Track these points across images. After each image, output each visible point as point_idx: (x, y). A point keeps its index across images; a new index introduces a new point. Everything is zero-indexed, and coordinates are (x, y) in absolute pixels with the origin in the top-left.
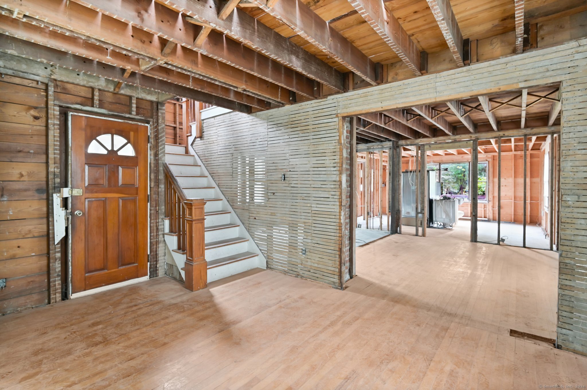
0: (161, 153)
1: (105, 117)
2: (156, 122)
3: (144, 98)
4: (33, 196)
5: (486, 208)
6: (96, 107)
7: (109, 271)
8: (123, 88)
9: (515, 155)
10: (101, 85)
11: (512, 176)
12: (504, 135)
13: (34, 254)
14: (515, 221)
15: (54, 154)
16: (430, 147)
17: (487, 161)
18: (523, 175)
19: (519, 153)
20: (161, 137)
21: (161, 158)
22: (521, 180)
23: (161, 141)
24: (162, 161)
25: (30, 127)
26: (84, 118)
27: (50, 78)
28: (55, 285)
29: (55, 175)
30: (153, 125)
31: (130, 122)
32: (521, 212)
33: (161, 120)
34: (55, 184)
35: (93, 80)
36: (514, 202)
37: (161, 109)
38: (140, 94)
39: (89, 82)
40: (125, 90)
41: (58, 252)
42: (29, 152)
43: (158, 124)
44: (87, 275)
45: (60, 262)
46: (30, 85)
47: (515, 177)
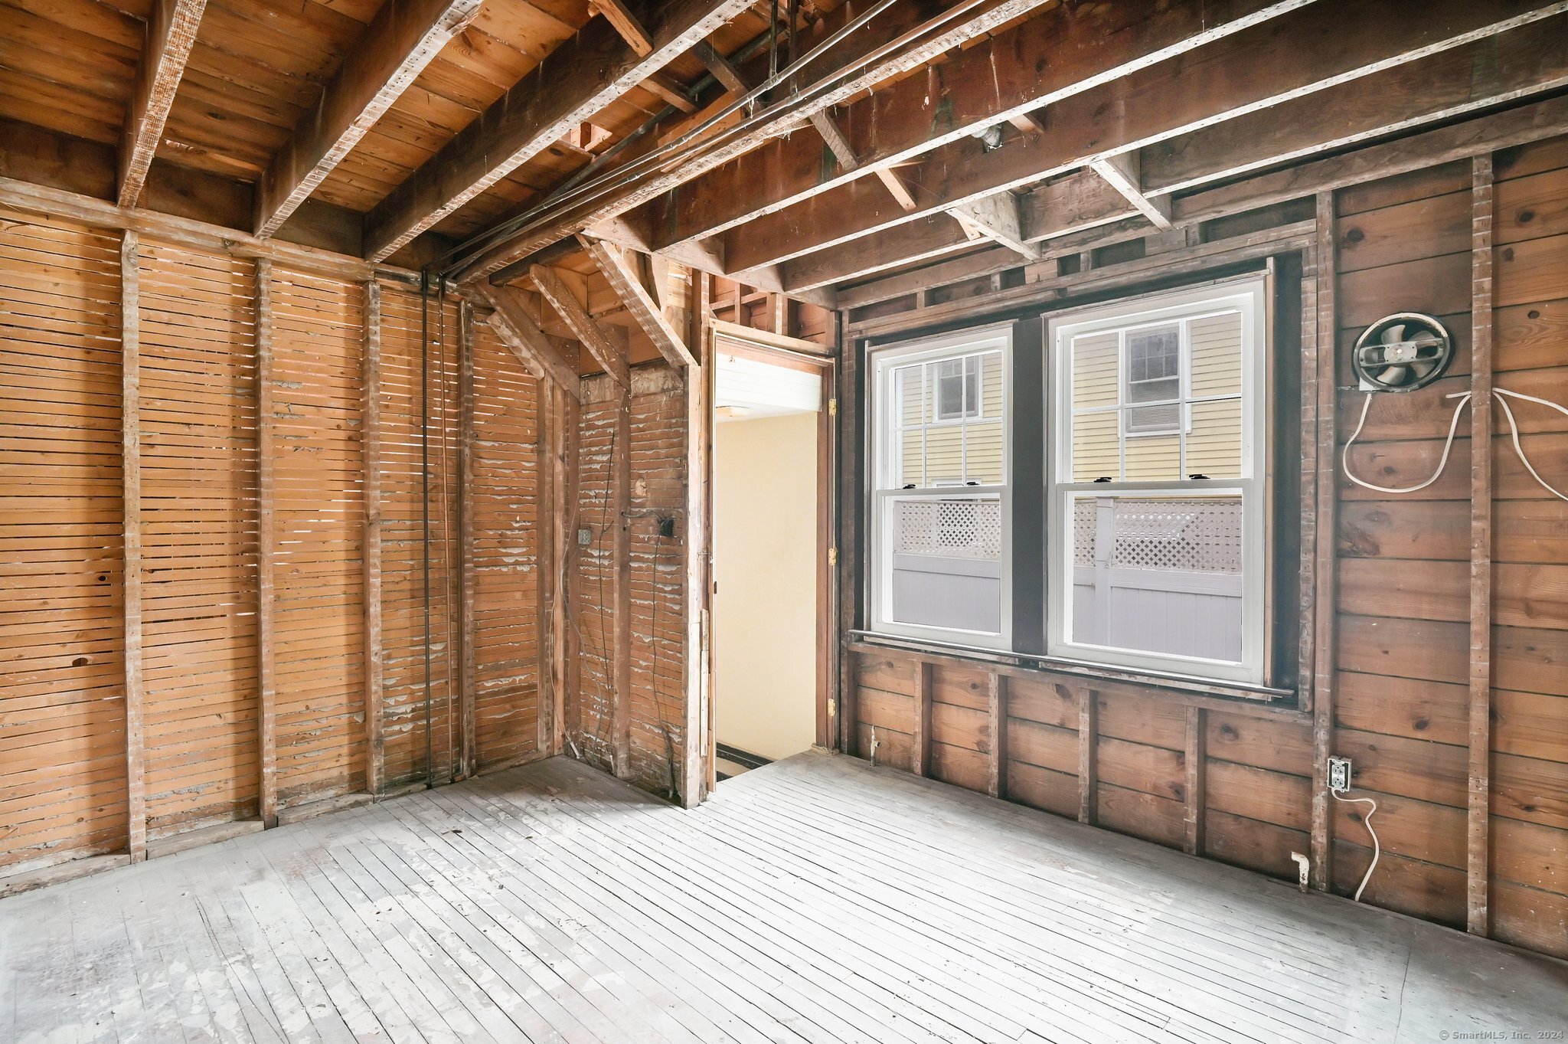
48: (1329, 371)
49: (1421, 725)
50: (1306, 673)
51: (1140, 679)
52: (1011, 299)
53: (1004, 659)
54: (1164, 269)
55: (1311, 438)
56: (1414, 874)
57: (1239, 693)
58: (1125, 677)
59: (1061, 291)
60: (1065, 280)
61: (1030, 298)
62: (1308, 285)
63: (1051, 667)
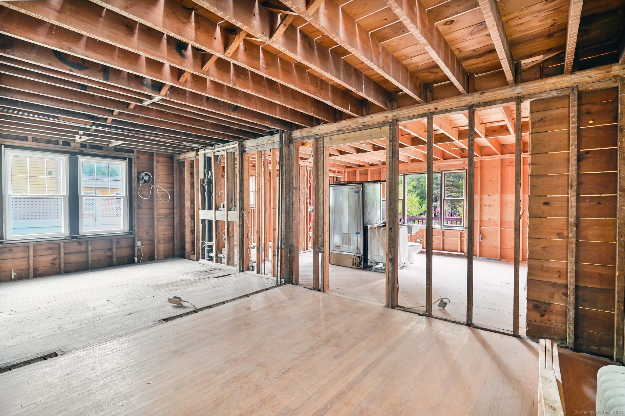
5: (464, 237)
9: (502, 160)
11: (498, 191)
12: (436, 109)
14: (502, 258)
16: (331, 139)
17: (464, 169)
18: (514, 189)
19: (507, 157)
22: (511, 198)
32: (510, 244)
36: (501, 229)
47: (502, 193)
48: (136, 179)
49: (147, 234)
50: (134, 228)
51: (104, 235)
52: (66, 149)
53: (67, 238)
54: (107, 154)
55: (134, 190)
56: (147, 256)
57: (123, 234)
58: (101, 236)
59: (82, 151)
60: (83, 149)
61: (72, 150)
62: (133, 164)
63: (81, 237)
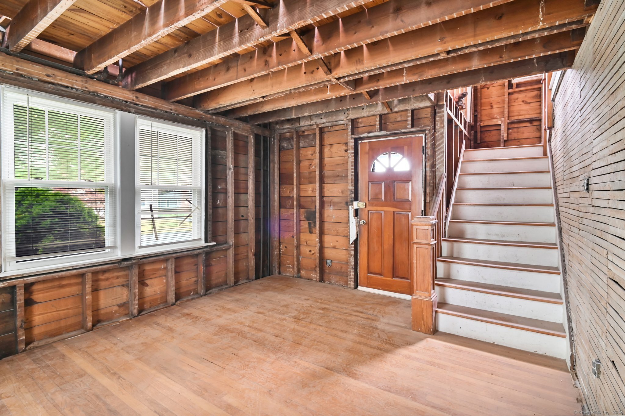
0: (439, 163)
1: (383, 138)
2: (432, 129)
3: (417, 107)
4: (344, 207)
6: (378, 131)
7: (385, 278)
8: (396, 106)
10: (379, 111)
13: (344, 248)
15: (351, 176)
20: (439, 145)
21: (439, 169)
23: (439, 149)
24: (440, 172)
25: (343, 158)
26: (367, 143)
27: (348, 119)
28: (350, 275)
29: (351, 191)
30: (430, 133)
31: (405, 136)
33: (439, 125)
34: (351, 199)
35: (373, 109)
37: (439, 113)
38: (413, 105)
39: (370, 111)
40: (398, 106)
41: (352, 250)
42: (342, 176)
43: (435, 131)
44: (369, 275)
45: (353, 258)
46: (343, 129)
